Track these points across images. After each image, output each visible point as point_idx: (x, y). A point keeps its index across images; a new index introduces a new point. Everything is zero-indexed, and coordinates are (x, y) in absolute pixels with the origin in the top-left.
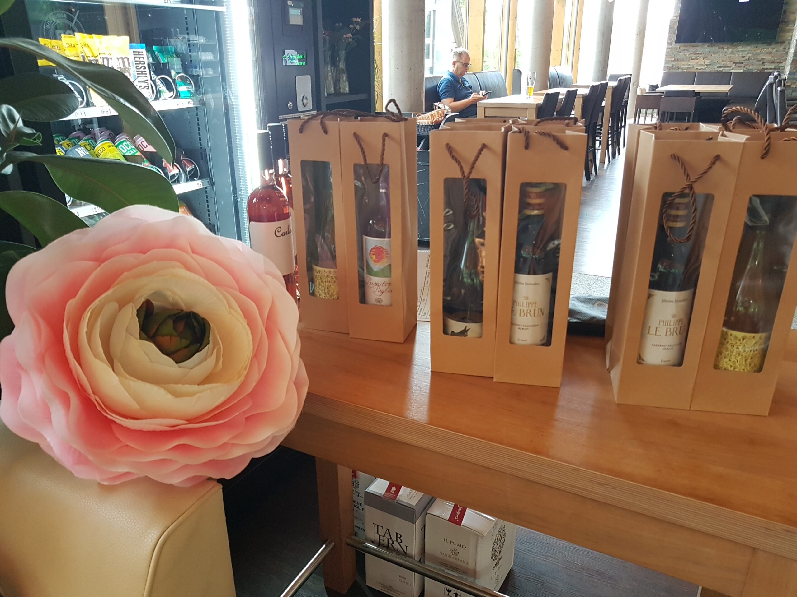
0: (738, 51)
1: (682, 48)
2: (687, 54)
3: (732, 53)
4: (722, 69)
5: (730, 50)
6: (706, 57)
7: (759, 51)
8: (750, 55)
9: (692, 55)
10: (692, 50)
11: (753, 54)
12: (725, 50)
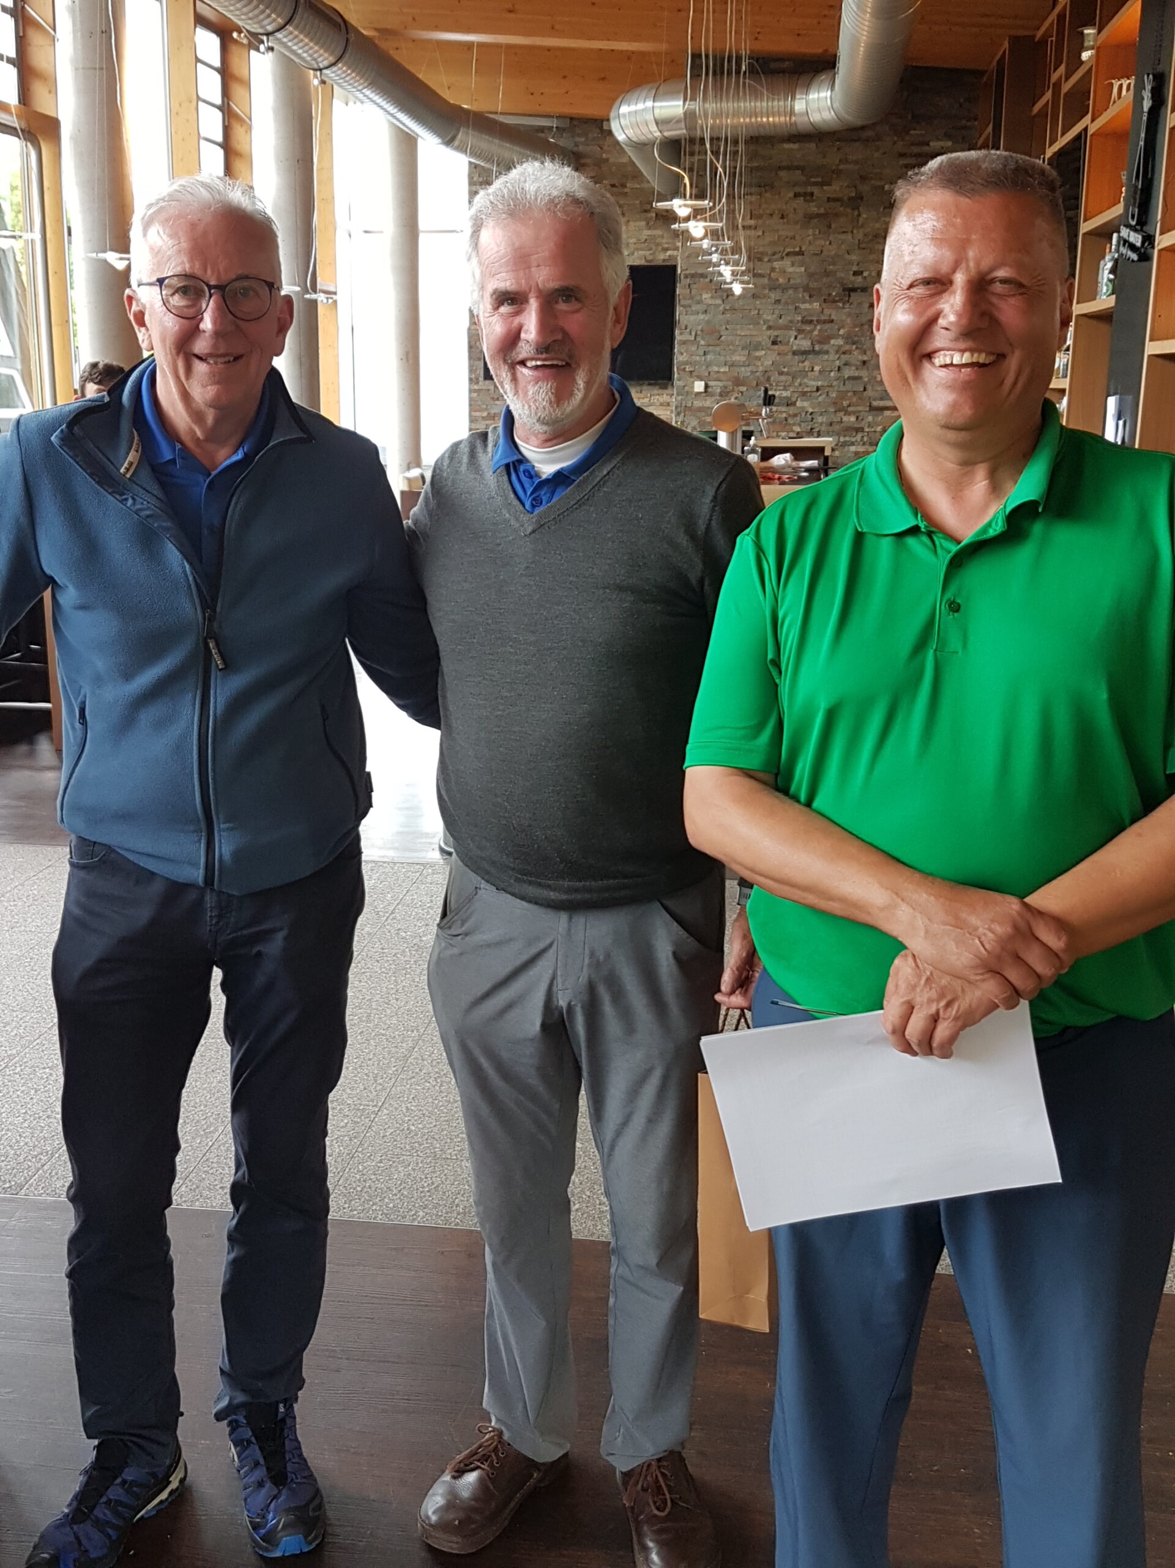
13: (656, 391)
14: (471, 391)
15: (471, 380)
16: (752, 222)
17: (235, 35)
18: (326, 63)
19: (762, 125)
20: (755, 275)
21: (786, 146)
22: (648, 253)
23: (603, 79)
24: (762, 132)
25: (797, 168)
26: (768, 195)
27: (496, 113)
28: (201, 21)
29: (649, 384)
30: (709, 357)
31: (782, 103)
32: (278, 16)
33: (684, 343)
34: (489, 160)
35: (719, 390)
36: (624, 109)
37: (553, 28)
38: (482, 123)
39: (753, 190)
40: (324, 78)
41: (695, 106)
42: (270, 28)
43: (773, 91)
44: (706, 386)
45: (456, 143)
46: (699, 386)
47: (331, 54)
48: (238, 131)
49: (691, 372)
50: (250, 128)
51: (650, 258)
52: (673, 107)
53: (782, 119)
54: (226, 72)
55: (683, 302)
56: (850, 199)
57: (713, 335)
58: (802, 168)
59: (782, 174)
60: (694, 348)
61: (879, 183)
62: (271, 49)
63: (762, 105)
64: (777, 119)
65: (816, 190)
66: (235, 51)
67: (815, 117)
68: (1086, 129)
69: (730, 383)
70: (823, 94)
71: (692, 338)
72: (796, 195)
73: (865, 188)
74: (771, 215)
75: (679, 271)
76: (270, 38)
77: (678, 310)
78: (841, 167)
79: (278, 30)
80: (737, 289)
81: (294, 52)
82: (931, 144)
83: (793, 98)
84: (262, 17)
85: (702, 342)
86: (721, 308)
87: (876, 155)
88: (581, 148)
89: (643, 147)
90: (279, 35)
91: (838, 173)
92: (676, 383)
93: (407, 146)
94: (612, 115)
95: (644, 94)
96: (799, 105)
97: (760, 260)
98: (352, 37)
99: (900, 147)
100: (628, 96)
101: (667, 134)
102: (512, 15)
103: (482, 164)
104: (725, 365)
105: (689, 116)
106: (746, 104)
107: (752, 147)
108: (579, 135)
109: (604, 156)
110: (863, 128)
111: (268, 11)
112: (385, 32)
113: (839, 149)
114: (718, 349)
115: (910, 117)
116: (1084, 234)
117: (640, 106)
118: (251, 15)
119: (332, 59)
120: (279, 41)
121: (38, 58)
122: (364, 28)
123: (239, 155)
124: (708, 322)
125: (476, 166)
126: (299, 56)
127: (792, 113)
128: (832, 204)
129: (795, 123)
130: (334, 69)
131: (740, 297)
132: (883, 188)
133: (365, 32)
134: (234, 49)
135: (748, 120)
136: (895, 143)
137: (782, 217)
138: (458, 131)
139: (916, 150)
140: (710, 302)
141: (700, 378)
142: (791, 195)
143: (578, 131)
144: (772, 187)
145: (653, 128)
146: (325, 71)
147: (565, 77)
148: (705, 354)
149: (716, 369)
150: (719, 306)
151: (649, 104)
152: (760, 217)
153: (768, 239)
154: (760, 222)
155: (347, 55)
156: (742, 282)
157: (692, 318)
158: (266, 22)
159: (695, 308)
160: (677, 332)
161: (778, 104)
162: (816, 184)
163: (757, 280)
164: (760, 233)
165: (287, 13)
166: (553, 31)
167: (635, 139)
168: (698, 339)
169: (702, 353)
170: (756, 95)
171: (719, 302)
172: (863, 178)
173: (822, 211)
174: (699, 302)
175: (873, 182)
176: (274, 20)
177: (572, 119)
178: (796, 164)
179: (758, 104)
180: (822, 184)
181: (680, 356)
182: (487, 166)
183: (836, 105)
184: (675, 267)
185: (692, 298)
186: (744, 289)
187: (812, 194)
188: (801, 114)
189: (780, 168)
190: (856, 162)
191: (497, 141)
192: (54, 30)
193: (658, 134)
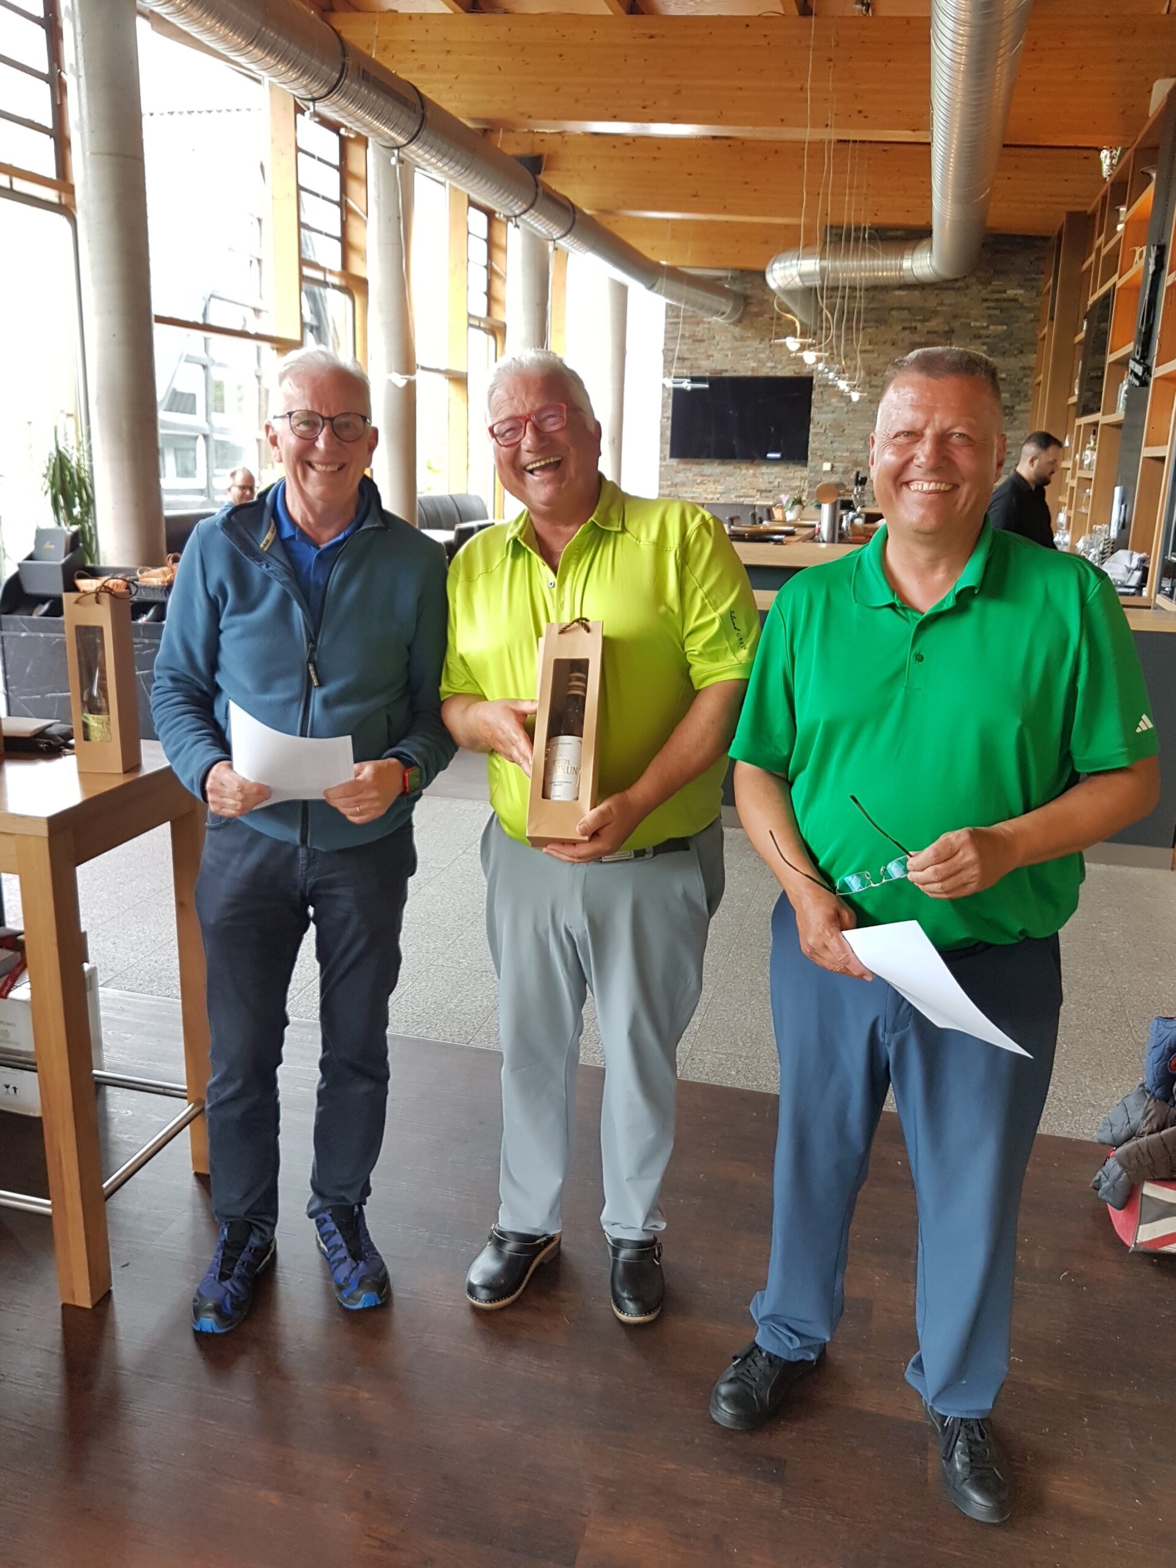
0: (763, 474)
1: (682, 467)
2: (690, 476)
3: (754, 475)
4: (742, 499)
5: (751, 472)
6: (718, 481)
7: (791, 475)
8: (779, 480)
9: (695, 478)
10: (696, 469)
11: (783, 478)
12: (744, 471)
13: (798, 468)
14: (661, 466)
15: (661, 458)
16: (869, 347)
17: (497, 215)
18: (559, 235)
19: (878, 278)
20: (871, 386)
21: (897, 293)
22: (795, 367)
23: (766, 242)
24: (878, 282)
25: (904, 309)
26: (882, 328)
27: (685, 267)
28: (472, 204)
29: (794, 463)
30: (835, 445)
31: (893, 262)
32: (524, 202)
33: (816, 434)
34: (679, 300)
35: (841, 470)
36: (776, 266)
37: (725, 207)
38: (675, 275)
39: (871, 324)
40: (557, 246)
41: (827, 263)
42: (517, 212)
43: (887, 253)
44: (833, 467)
45: (655, 289)
46: (827, 466)
47: (562, 228)
48: (497, 283)
49: (821, 456)
50: (505, 281)
51: (797, 371)
52: (811, 265)
53: (893, 273)
54: (490, 242)
55: (816, 404)
56: (946, 332)
57: (839, 429)
58: (909, 309)
59: (894, 313)
60: (824, 438)
61: (968, 321)
62: (517, 226)
63: (878, 263)
64: (889, 274)
65: (919, 325)
66: (497, 226)
67: (918, 272)
68: (1114, 285)
69: (850, 465)
70: (924, 255)
71: (822, 431)
72: (904, 329)
73: (956, 324)
74: (885, 343)
75: (814, 382)
76: (518, 219)
77: (813, 410)
78: (939, 308)
79: (525, 212)
80: (855, 396)
81: (535, 229)
82: (1009, 292)
83: (902, 258)
84: (511, 204)
85: (830, 434)
86: (845, 409)
87: (965, 300)
88: (749, 292)
89: (790, 292)
90: (524, 217)
91: (935, 313)
92: (810, 463)
93: (622, 291)
94: (768, 270)
95: (792, 254)
96: (907, 264)
97: (875, 375)
98: (578, 217)
99: (985, 294)
100: (780, 256)
101: (808, 284)
102: (695, 199)
103: (674, 303)
104: (847, 451)
105: (823, 270)
106: (866, 263)
107: (871, 294)
108: (748, 283)
109: (766, 297)
110: (957, 280)
111: (516, 200)
112: (604, 212)
113: (937, 295)
114: (842, 439)
115: (992, 272)
116: (1110, 364)
117: (788, 264)
118: (503, 203)
119: (562, 232)
120: (524, 221)
121: (356, 235)
122: (588, 209)
123: (497, 301)
124: (835, 420)
125: (671, 305)
126: (539, 231)
127: (901, 269)
128: (930, 336)
129: (903, 277)
130: (565, 239)
131: (859, 402)
132: (970, 324)
133: (587, 212)
134: (496, 225)
135: (867, 274)
136: (979, 292)
137: (893, 344)
138: (657, 280)
139: (997, 296)
140: (836, 405)
141: (827, 460)
142: (900, 328)
143: (747, 279)
144: (886, 322)
145: (797, 279)
146: (557, 241)
147: (737, 241)
148: (832, 443)
149: (839, 454)
150: (843, 408)
151: (794, 262)
152: (876, 344)
153: (882, 360)
154: (876, 347)
155: (573, 231)
156: (861, 392)
157: (823, 416)
158: (514, 208)
159: (826, 409)
160: (811, 426)
161: (891, 262)
162: (919, 320)
163: (870, 390)
164: (876, 356)
165: (530, 201)
166: (725, 210)
167: (783, 286)
168: (827, 431)
169: (829, 441)
170: (873, 255)
171: (843, 404)
172: (955, 317)
173: (923, 340)
174: (829, 405)
175: (963, 320)
176: (521, 206)
177: (742, 271)
178: (904, 305)
179: (876, 262)
180: (923, 321)
181: (813, 445)
182: (679, 305)
183: (934, 263)
184: (812, 379)
185: (823, 401)
186: (860, 396)
187: (916, 328)
188: (907, 270)
189: (893, 309)
190: (950, 305)
191: (685, 287)
192: (367, 215)
193: (800, 284)
